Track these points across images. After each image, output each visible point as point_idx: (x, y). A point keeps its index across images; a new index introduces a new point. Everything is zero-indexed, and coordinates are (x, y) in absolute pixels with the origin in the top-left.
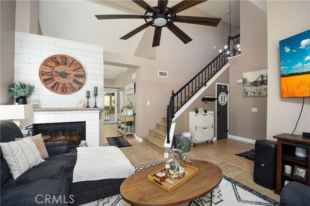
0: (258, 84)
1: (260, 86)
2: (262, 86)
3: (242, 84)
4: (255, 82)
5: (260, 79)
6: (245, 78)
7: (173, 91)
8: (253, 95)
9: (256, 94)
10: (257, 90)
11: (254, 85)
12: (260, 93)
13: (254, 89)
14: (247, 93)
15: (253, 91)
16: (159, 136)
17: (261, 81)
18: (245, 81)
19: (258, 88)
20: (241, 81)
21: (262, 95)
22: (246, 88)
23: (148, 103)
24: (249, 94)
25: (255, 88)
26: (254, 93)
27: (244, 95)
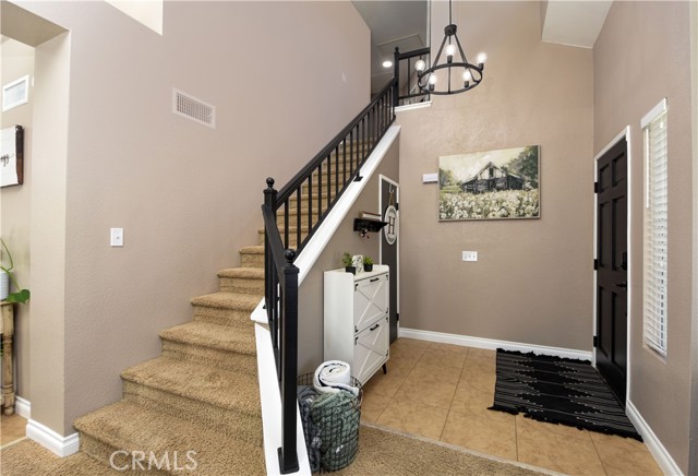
0: (481, 188)
1: (486, 195)
2: (491, 194)
3: (438, 185)
4: (472, 182)
5: (486, 175)
6: (445, 169)
7: (270, 183)
8: (466, 215)
9: (474, 215)
10: (477, 204)
11: (469, 190)
12: (487, 213)
13: (470, 200)
14: (451, 211)
15: (466, 205)
16: (194, 407)
17: (489, 181)
18: (444, 179)
19: (481, 197)
20: (434, 177)
21: (490, 216)
22: (448, 196)
23: (116, 236)
24: (457, 214)
25: (473, 197)
26: (470, 211)
27: (444, 215)
